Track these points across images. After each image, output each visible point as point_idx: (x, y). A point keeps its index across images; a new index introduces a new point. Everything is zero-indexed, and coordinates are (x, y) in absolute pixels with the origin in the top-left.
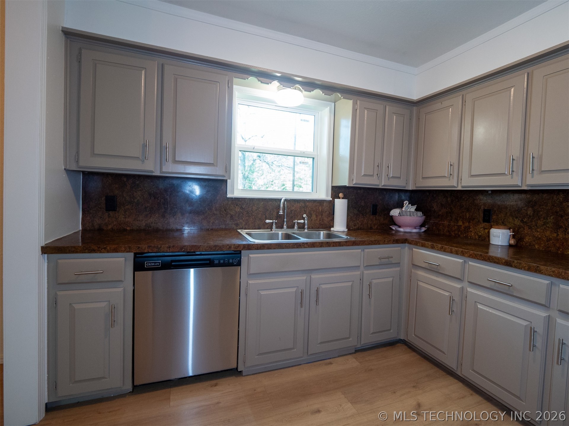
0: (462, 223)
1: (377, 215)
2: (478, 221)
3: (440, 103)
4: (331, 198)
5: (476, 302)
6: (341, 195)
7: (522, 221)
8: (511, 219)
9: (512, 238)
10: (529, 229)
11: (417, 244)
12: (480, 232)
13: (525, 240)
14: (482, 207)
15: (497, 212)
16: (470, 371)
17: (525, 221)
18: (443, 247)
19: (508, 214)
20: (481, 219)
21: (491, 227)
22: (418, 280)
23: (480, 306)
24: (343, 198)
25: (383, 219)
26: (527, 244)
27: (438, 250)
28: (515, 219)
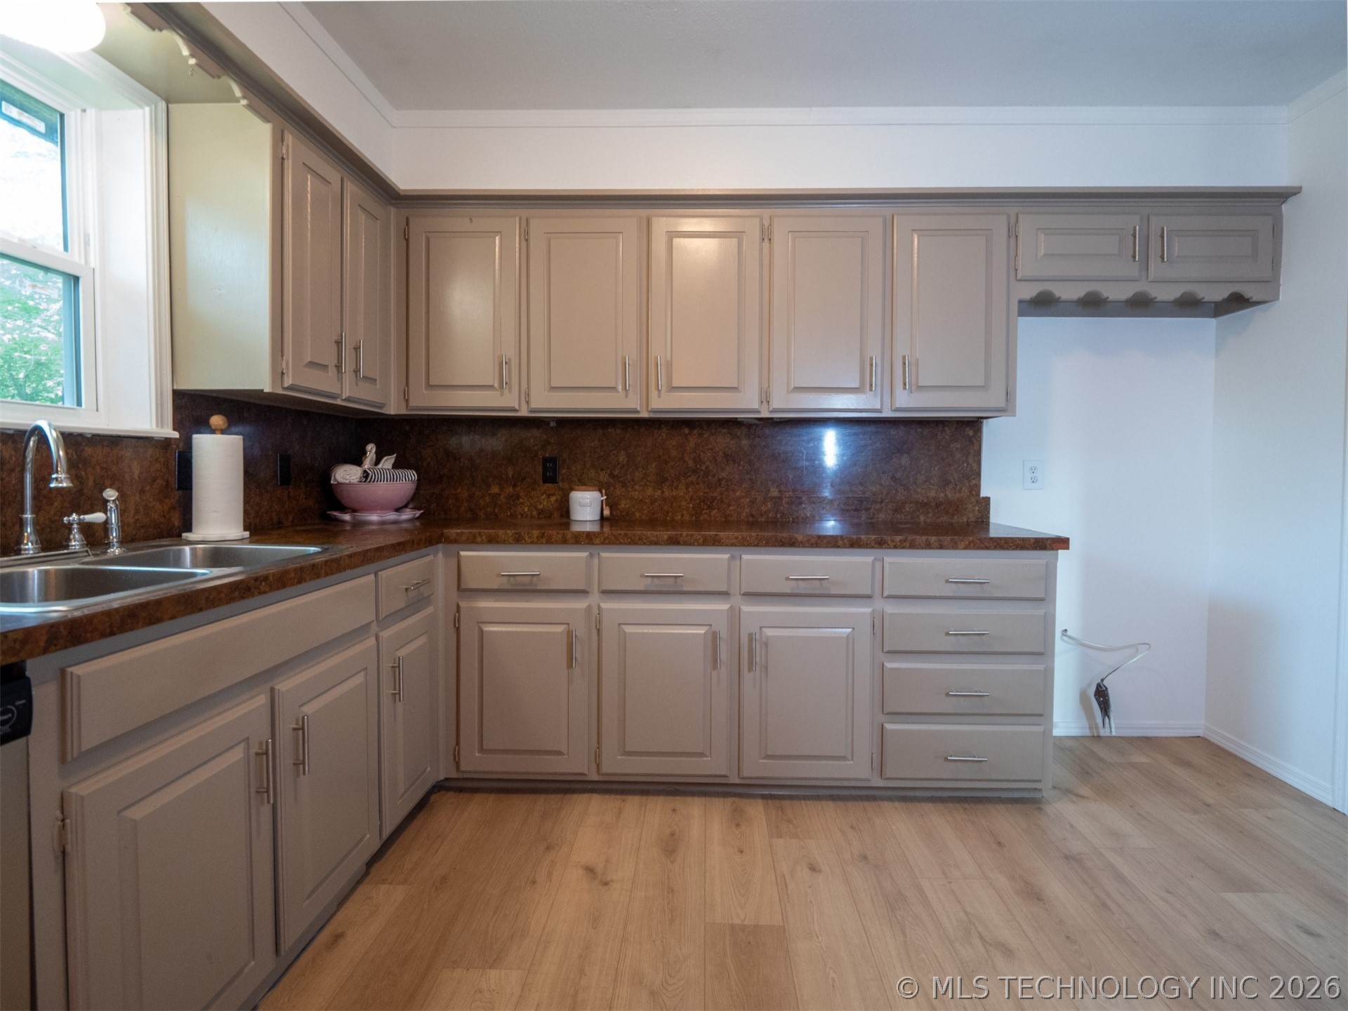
0: (500, 488)
1: (291, 487)
2: (532, 481)
3: (468, 219)
4: (174, 429)
5: (619, 624)
6: (217, 420)
7: (611, 475)
8: (592, 473)
9: (606, 506)
10: (623, 487)
11: (475, 538)
12: (541, 503)
13: (619, 507)
14: (540, 453)
15: (567, 461)
16: (619, 757)
17: (615, 474)
18: (544, 534)
19: (588, 465)
20: (539, 478)
21: (572, 489)
22: (482, 623)
23: (628, 629)
24: (223, 432)
25: (304, 496)
26: (624, 514)
27: (532, 543)
28: (600, 472)
